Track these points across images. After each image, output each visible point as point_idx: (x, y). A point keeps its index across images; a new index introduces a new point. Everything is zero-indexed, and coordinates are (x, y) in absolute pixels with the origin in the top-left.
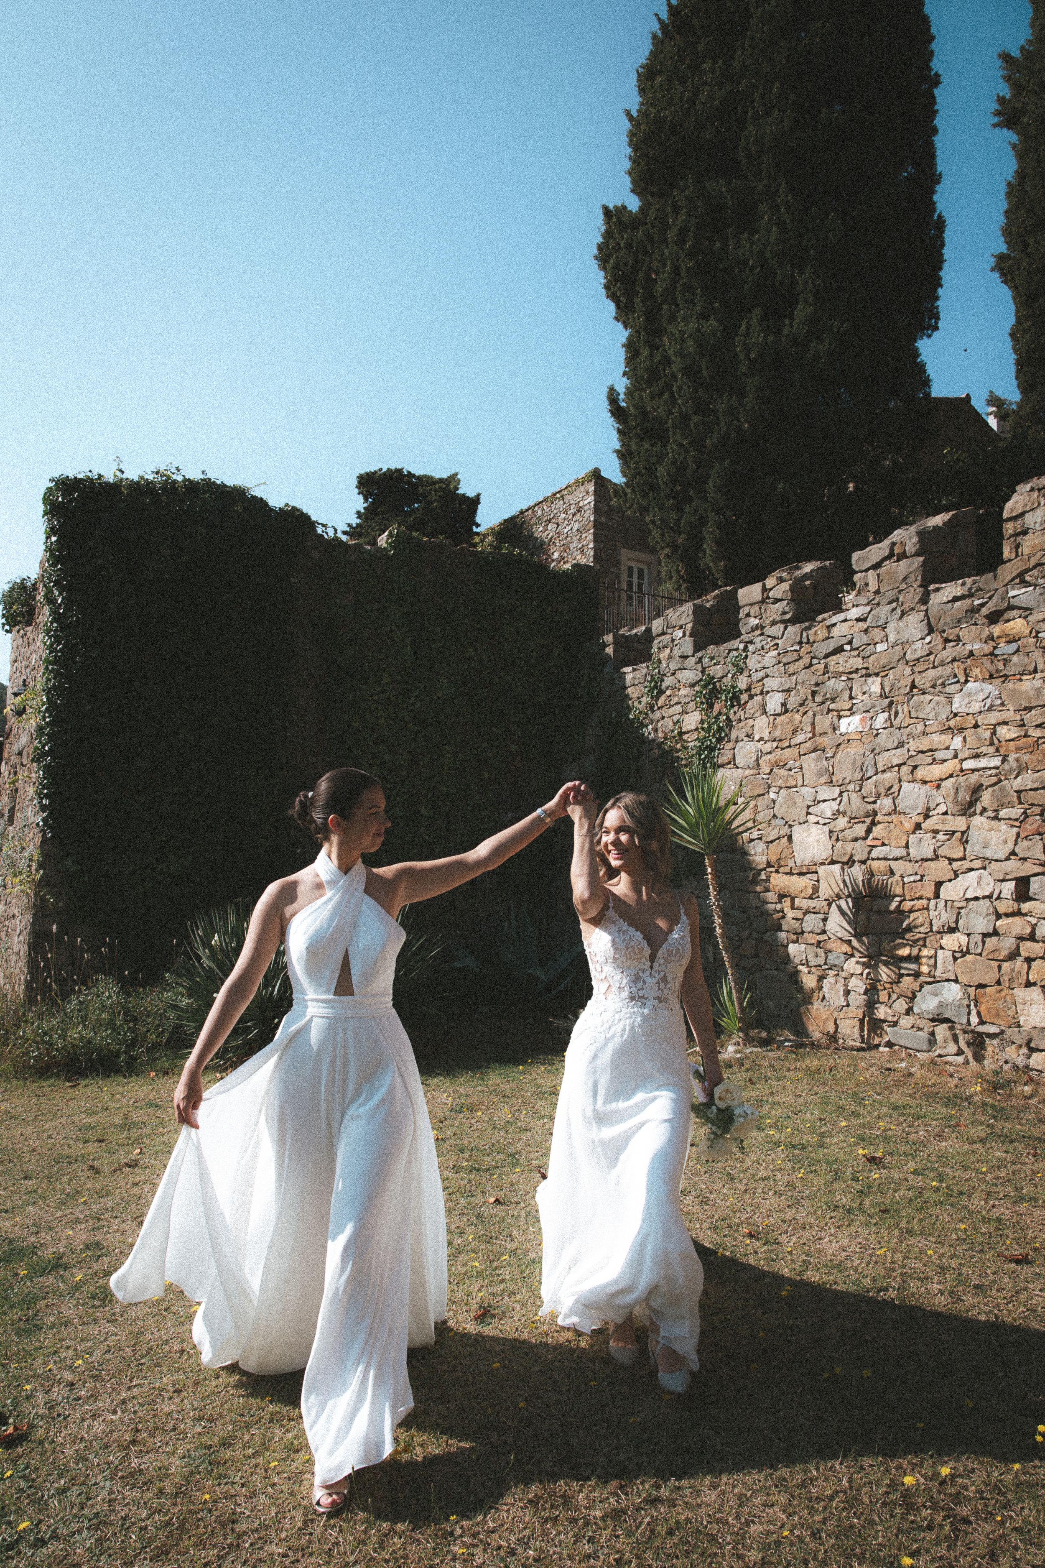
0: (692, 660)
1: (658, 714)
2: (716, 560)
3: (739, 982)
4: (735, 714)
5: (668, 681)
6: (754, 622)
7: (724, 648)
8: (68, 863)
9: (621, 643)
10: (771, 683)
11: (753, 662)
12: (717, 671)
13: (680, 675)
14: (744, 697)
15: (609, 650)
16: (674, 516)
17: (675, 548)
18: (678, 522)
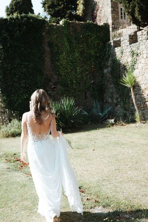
0: (129, 47)
1: (122, 58)
2: (139, 15)
3: (139, 112)
4: (138, 58)
5: (124, 51)
6: (140, 39)
7: (135, 44)
8: (5, 97)
9: (114, 42)
10: (144, 52)
11: (141, 48)
12: (134, 49)
13: (127, 50)
14: (139, 55)
15: (112, 44)
16: (128, 5)
17: (129, 13)
18: (129, 6)
